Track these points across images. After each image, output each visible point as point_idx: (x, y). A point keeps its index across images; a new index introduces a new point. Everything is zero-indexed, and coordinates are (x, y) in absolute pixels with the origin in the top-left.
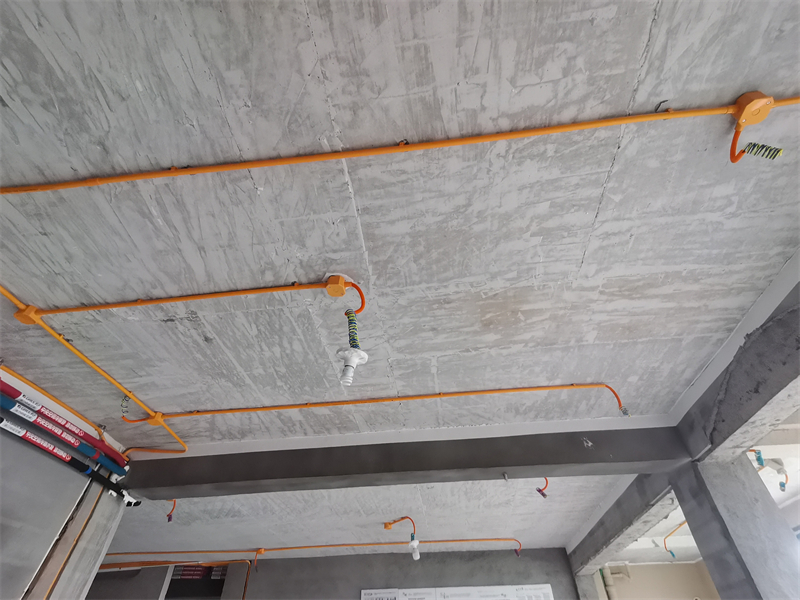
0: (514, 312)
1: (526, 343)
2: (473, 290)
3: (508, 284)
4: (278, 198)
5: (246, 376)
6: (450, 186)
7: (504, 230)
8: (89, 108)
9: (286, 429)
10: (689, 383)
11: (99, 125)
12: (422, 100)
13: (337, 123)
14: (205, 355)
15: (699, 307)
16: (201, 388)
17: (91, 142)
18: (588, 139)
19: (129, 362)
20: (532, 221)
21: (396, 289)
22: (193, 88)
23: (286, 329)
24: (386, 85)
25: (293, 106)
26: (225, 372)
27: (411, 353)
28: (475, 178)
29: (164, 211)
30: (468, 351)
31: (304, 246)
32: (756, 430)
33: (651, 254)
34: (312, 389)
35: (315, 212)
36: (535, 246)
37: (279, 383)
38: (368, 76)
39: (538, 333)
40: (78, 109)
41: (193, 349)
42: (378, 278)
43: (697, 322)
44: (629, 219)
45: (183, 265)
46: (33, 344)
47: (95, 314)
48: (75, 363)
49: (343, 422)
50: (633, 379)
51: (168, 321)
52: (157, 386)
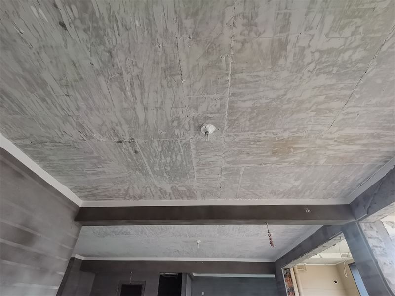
0: (289, 148)
1: (290, 162)
2: (273, 136)
3: (291, 135)
4: (192, 86)
5: (150, 170)
6: (279, 85)
7: (298, 108)
8: (108, 33)
9: (162, 196)
10: (360, 185)
11: (111, 42)
12: (280, 40)
13: (233, 50)
14: (132, 159)
15: (376, 150)
16: (126, 175)
17: (104, 50)
18: (353, 67)
19: (95, 161)
20: (314, 104)
21: (236, 133)
22: (165, 27)
23: (176, 149)
24: (264, 32)
25: (213, 39)
26: (140, 168)
27: (233, 164)
28: (293, 82)
29: (133, 88)
30: (261, 165)
31: (197, 110)
33: (364, 124)
34: (180, 178)
35: (207, 94)
36: (311, 117)
37: (165, 175)
38: (256, 26)
39: (298, 158)
40: (102, 32)
41: (127, 156)
42: (228, 128)
43: (373, 157)
44: (360, 107)
45: (134, 116)
46: (47, 150)
47: (84, 136)
48: (67, 160)
49: (191, 195)
50: (336, 182)
51: (119, 142)
52: (105, 173)
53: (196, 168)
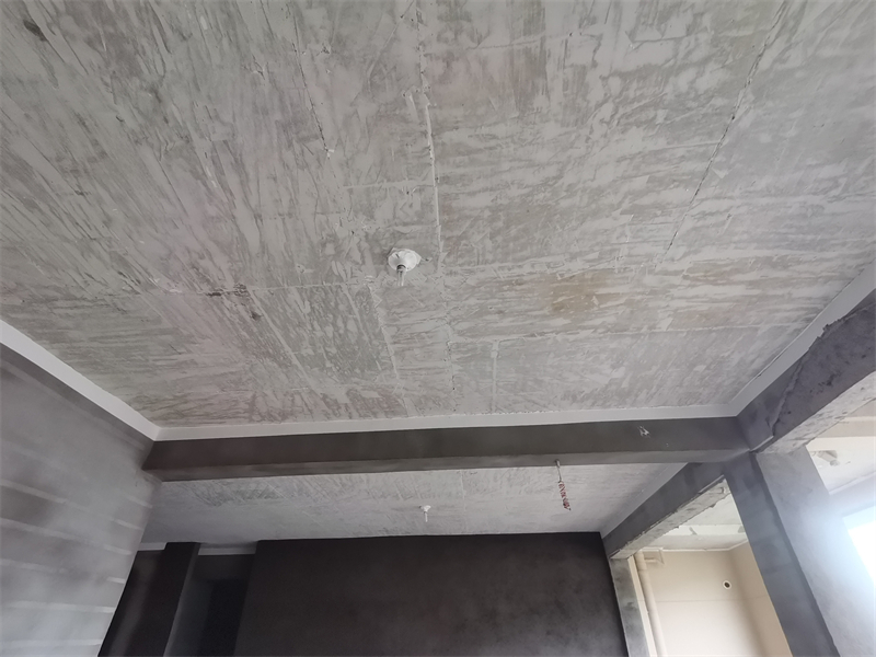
0: (589, 296)
1: (595, 328)
2: (549, 271)
3: (587, 266)
4: (350, 162)
5: (294, 357)
6: (542, 155)
7: (593, 206)
8: (143, 47)
9: (330, 411)
10: (757, 373)
11: (152, 67)
12: (527, 52)
13: (426, 76)
14: (251, 333)
15: (783, 296)
16: (244, 367)
17: (142, 87)
18: (703, 106)
19: (169, 338)
20: (625, 198)
21: (466, 267)
22: (266, 28)
23: (341, 307)
24: (489, 33)
25: (379, 53)
26: (271, 351)
27: (472, 337)
28: (571, 147)
29: (220, 172)
30: (533, 335)
31: (372, 217)
32: (821, 422)
33: (745, 236)
34: (363, 371)
35: (389, 180)
36: (624, 226)
37: (328, 365)
38: (469, 20)
39: (610, 319)
40: (129, 48)
41: (238, 326)
42: (448, 255)
43: (777, 311)
44: (731, 198)
45: (236, 234)
46: (61, 316)
47: (132, 284)
48: (107, 337)
49: (391, 406)
50: (700, 368)
51: (214, 294)
52: (196, 364)
53: (392, 348)
